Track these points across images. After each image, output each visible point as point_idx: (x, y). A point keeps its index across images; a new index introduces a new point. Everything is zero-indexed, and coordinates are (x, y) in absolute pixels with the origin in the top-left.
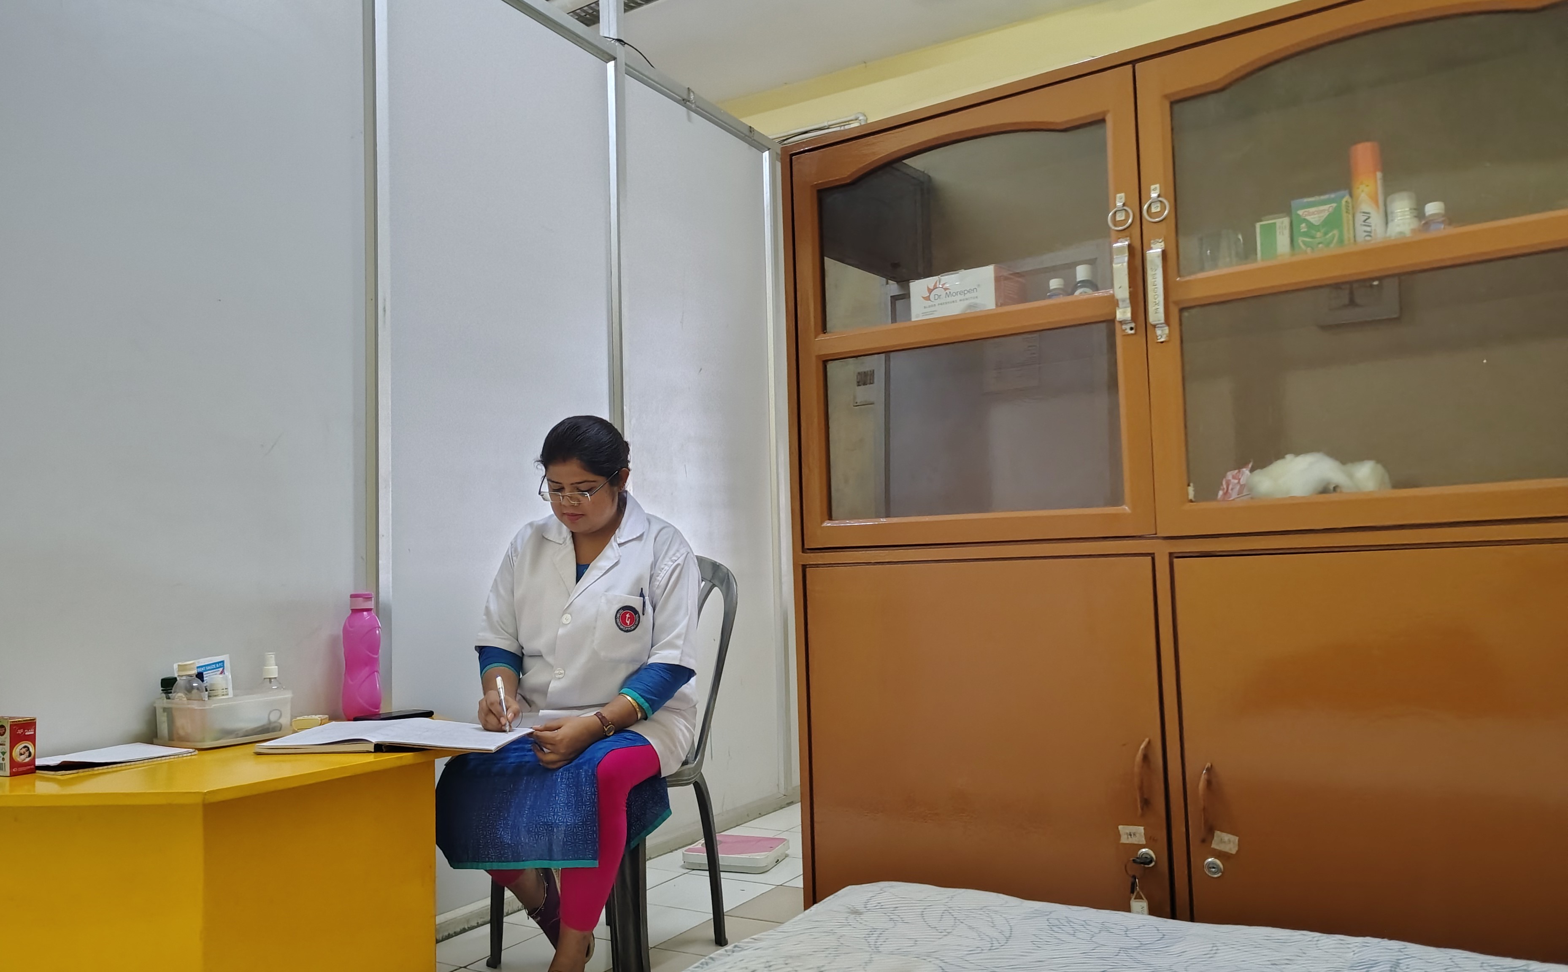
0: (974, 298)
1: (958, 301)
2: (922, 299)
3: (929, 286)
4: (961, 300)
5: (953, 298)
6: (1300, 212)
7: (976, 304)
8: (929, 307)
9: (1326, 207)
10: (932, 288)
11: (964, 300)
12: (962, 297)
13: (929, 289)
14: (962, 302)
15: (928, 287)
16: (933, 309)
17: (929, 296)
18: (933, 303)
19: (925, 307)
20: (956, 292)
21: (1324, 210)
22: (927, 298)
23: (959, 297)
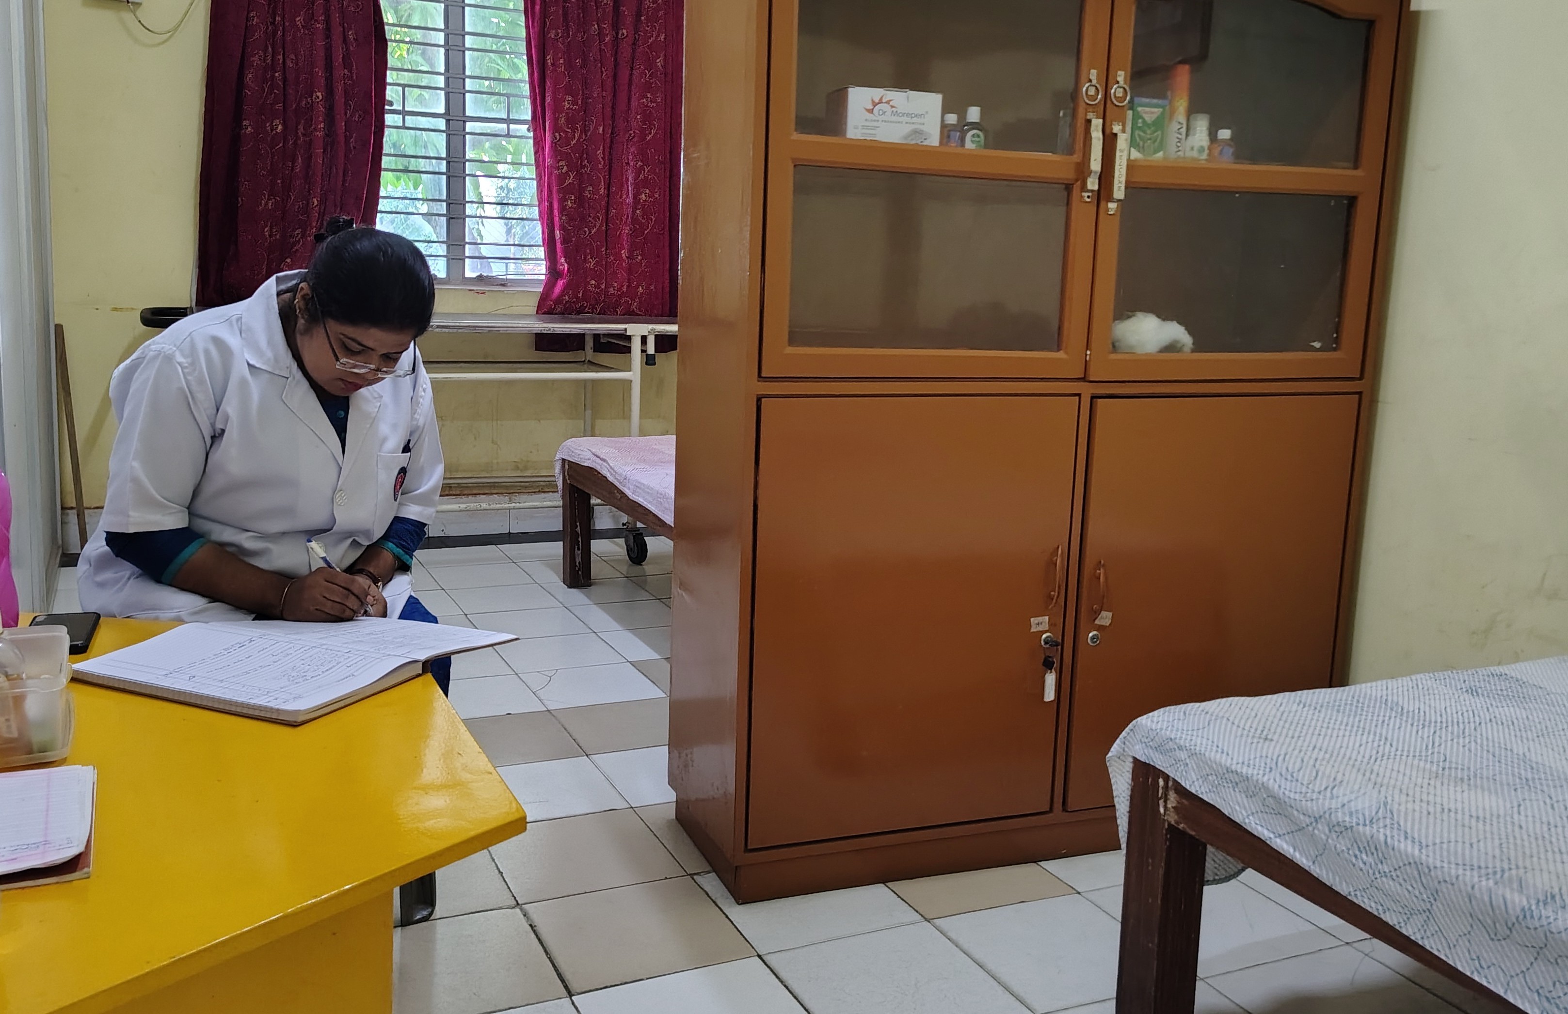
0: (920, 124)
1: (904, 123)
2: (865, 111)
3: (874, 99)
4: (907, 123)
5: (901, 119)
6: (1139, 109)
7: (922, 131)
8: (872, 121)
9: (1156, 110)
10: (877, 101)
11: (910, 123)
12: (909, 120)
13: (873, 102)
14: (908, 125)
15: (872, 100)
16: (875, 124)
17: (873, 109)
18: (876, 119)
19: (866, 120)
20: (903, 112)
21: (1152, 113)
22: (871, 111)
23: (905, 119)
